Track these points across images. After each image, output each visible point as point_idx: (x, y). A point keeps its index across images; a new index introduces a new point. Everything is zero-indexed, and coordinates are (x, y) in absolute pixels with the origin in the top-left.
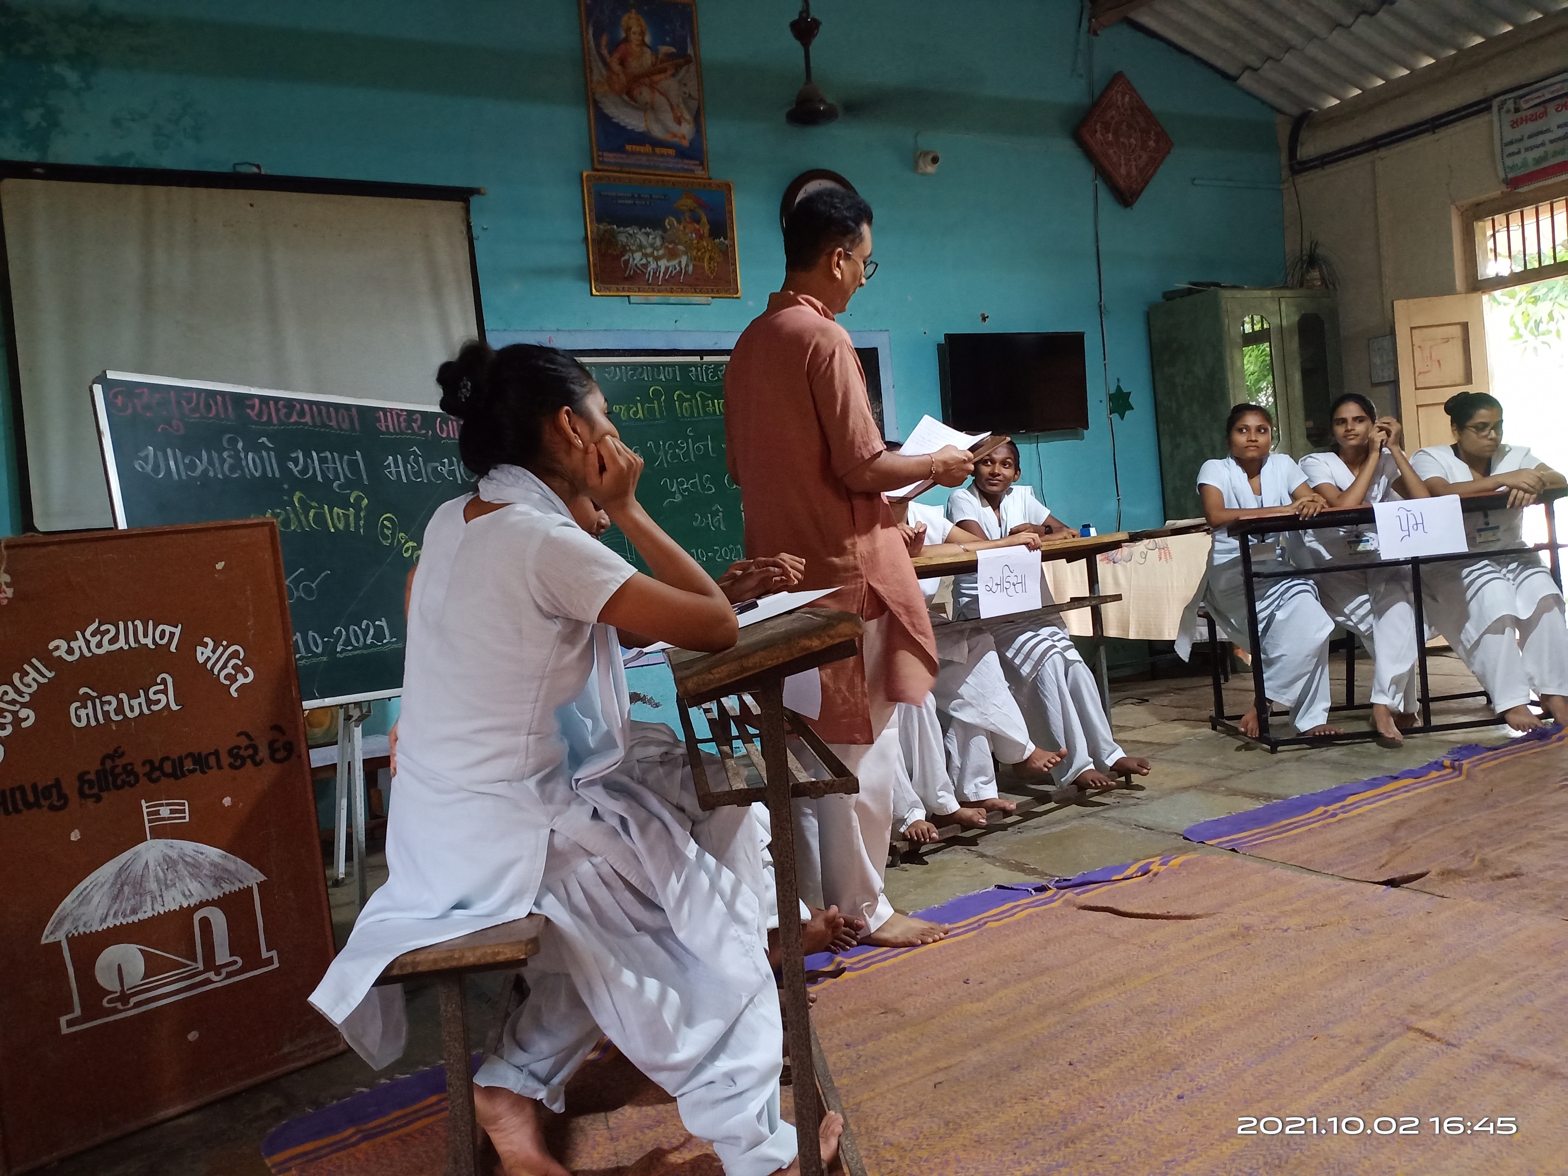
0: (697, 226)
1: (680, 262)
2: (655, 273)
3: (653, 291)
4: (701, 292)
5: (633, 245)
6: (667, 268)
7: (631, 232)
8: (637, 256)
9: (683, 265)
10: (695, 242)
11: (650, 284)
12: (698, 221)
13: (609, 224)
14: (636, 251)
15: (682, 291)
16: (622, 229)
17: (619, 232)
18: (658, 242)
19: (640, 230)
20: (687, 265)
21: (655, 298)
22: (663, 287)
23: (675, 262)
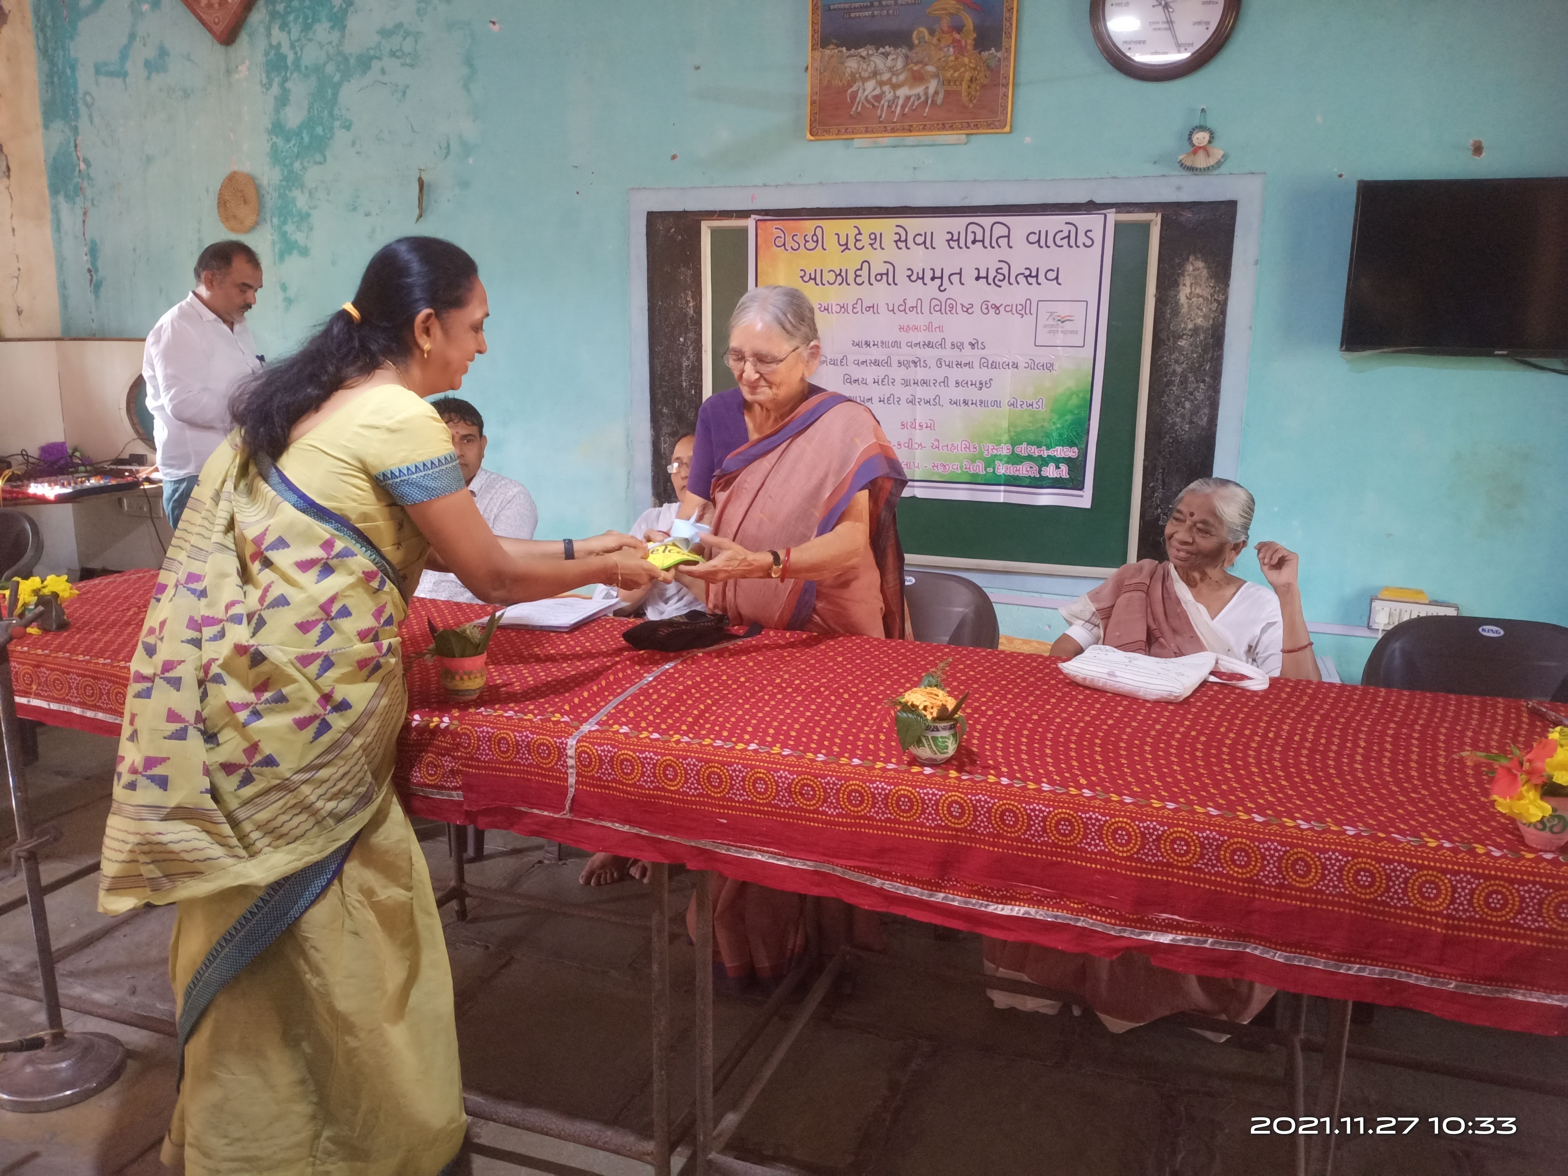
0: (957, 36)
1: (927, 88)
2: (889, 106)
3: (886, 131)
4: (952, 128)
5: (866, 71)
6: (908, 98)
7: (864, 54)
8: (870, 85)
9: (931, 91)
10: (952, 58)
11: (881, 122)
12: (959, 29)
13: (838, 46)
14: (869, 78)
15: (924, 128)
16: (853, 51)
17: (849, 57)
18: (900, 64)
19: (877, 49)
20: (936, 93)
21: (887, 140)
22: (898, 125)
23: (919, 90)
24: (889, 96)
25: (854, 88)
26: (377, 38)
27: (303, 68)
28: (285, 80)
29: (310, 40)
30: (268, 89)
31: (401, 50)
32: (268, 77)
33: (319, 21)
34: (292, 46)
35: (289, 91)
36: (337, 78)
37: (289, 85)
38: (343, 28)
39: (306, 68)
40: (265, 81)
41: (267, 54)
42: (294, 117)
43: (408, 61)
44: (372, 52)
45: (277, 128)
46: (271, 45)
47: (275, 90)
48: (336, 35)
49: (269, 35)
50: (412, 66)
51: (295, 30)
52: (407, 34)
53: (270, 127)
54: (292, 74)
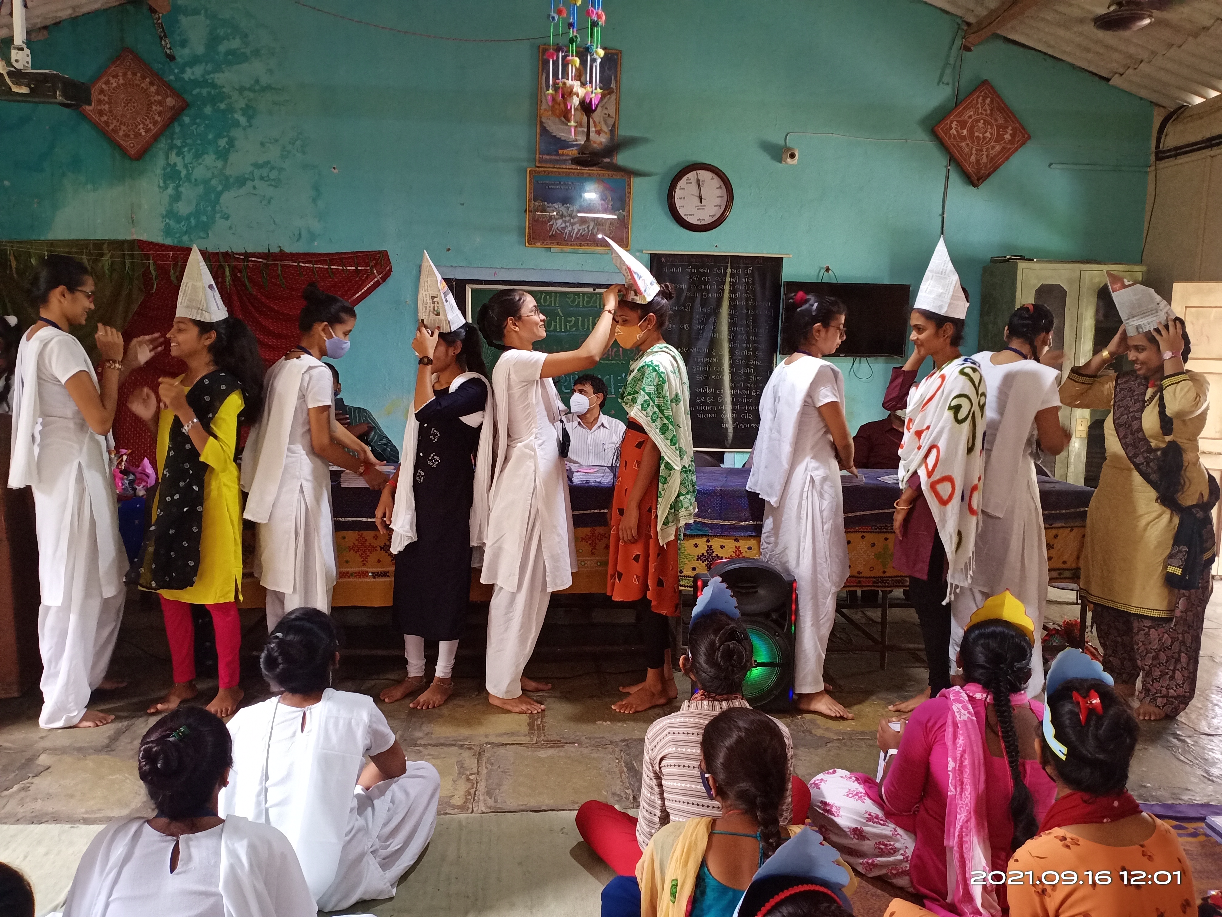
1: (589, 226)
2: (570, 233)
3: (568, 245)
6: (579, 230)
7: (556, 206)
8: (560, 222)
9: (591, 228)
11: (565, 241)
13: (542, 201)
14: (559, 219)
15: (588, 245)
16: (550, 205)
17: (548, 207)
21: (569, 249)
22: (575, 243)
23: (585, 226)
24: (569, 229)
25: (551, 223)
26: (251, 169)
27: (193, 180)
28: (178, 186)
29: (200, 164)
30: (164, 190)
31: (268, 176)
32: (165, 182)
33: (207, 153)
34: (186, 166)
35: (182, 192)
36: (220, 188)
37: (180, 189)
38: (226, 160)
39: (196, 180)
40: (162, 184)
41: (165, 169)
42: (183, 208)
43: (273, 183)
44: (247, 176)
45: (170, 214)
46: (168, 164)
47: (170, 191)
48: (219, 164)
49: (167, 158)
50: (276, 187)
51: (189, 157)
52: (273, 168)
53: (165, 213)
54: (184, 183)
